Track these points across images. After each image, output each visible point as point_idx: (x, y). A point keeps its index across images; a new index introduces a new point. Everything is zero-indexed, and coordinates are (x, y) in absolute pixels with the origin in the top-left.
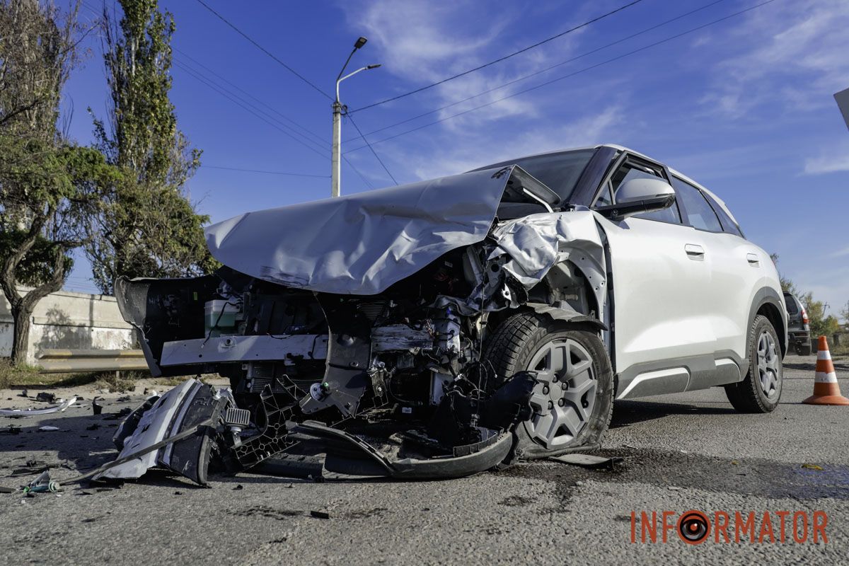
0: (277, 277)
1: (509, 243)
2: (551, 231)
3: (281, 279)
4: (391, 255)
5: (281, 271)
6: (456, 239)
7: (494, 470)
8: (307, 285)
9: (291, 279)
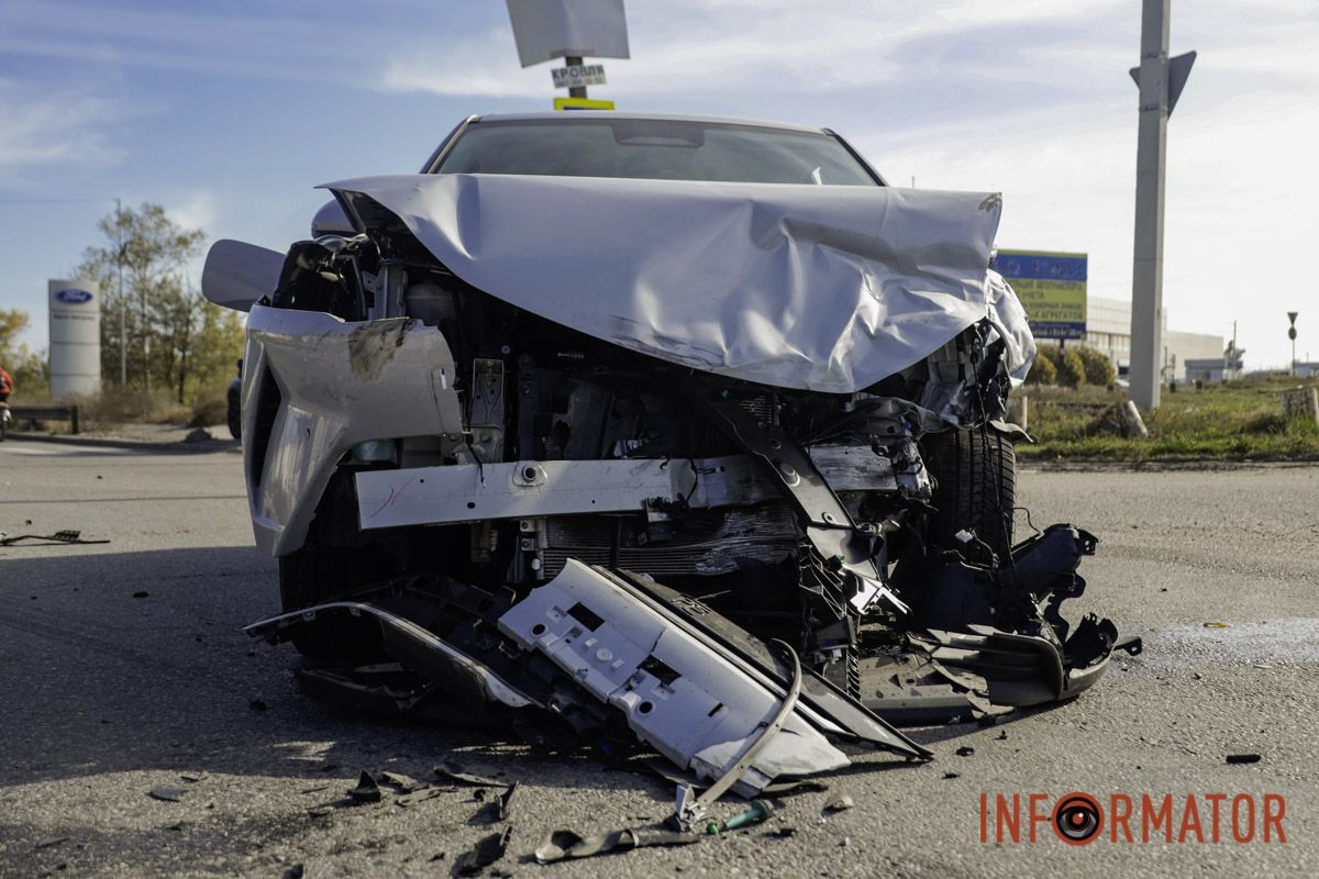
0: (652, 343)
3: (660, 347)
4: (861, 323)
5: (655, 332)
8: (723, 365)
9: (682, 351)
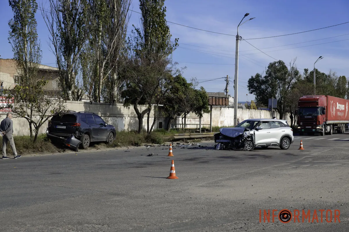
1: (245, 134)
2: (248, 133)
4: (236, 135)
6: (241, 134)
7: (242, 150)
